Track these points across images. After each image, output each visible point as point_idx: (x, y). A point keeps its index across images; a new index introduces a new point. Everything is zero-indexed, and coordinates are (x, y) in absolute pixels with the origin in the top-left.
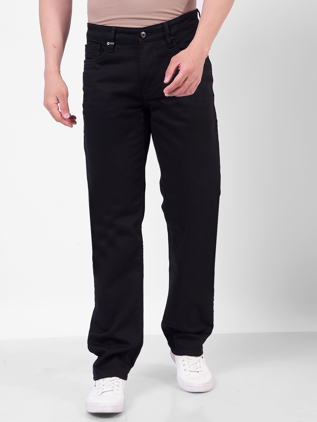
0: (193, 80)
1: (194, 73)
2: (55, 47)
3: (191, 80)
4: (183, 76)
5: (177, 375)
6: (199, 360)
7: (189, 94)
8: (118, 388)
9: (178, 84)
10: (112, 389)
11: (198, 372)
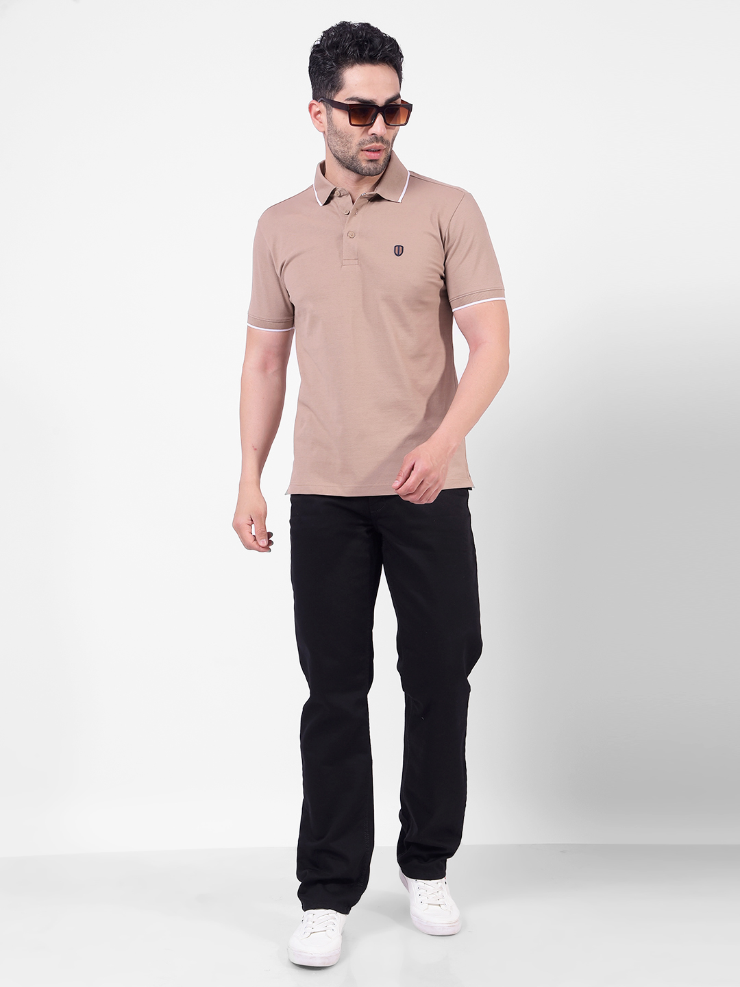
0: (430, 485)
1: (433, 475)
2: (256, 449)
3: (428, 485)
4: (417, 479)
5: (409, 911)
6: (441, 888)
7: (424, 502)
8: (333, 927)
9: (409, 490)
10: (325, 929)
11: (440, 905)
